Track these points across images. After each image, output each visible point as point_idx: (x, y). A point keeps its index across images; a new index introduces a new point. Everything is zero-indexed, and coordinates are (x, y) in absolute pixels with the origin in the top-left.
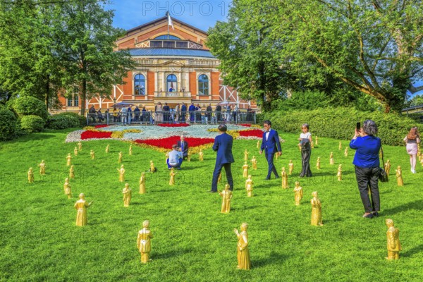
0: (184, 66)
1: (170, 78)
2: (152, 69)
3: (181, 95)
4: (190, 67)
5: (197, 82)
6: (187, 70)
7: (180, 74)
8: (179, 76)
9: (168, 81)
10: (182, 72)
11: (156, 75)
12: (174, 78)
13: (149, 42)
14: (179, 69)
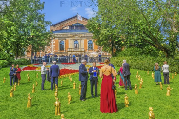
0: (81, 37)
1: (75, 42)
2: (67, 39)
3: (80, 50)
4: (84, 37)
5: (88, 44)
6: (83, 39)
7: (80, 40)
8: (79, 41)
9: (74, 44)
10: (81, 40)
11: (69, 41)
12: (77, 42)
13: (68, 26)
14: (80, 38)
